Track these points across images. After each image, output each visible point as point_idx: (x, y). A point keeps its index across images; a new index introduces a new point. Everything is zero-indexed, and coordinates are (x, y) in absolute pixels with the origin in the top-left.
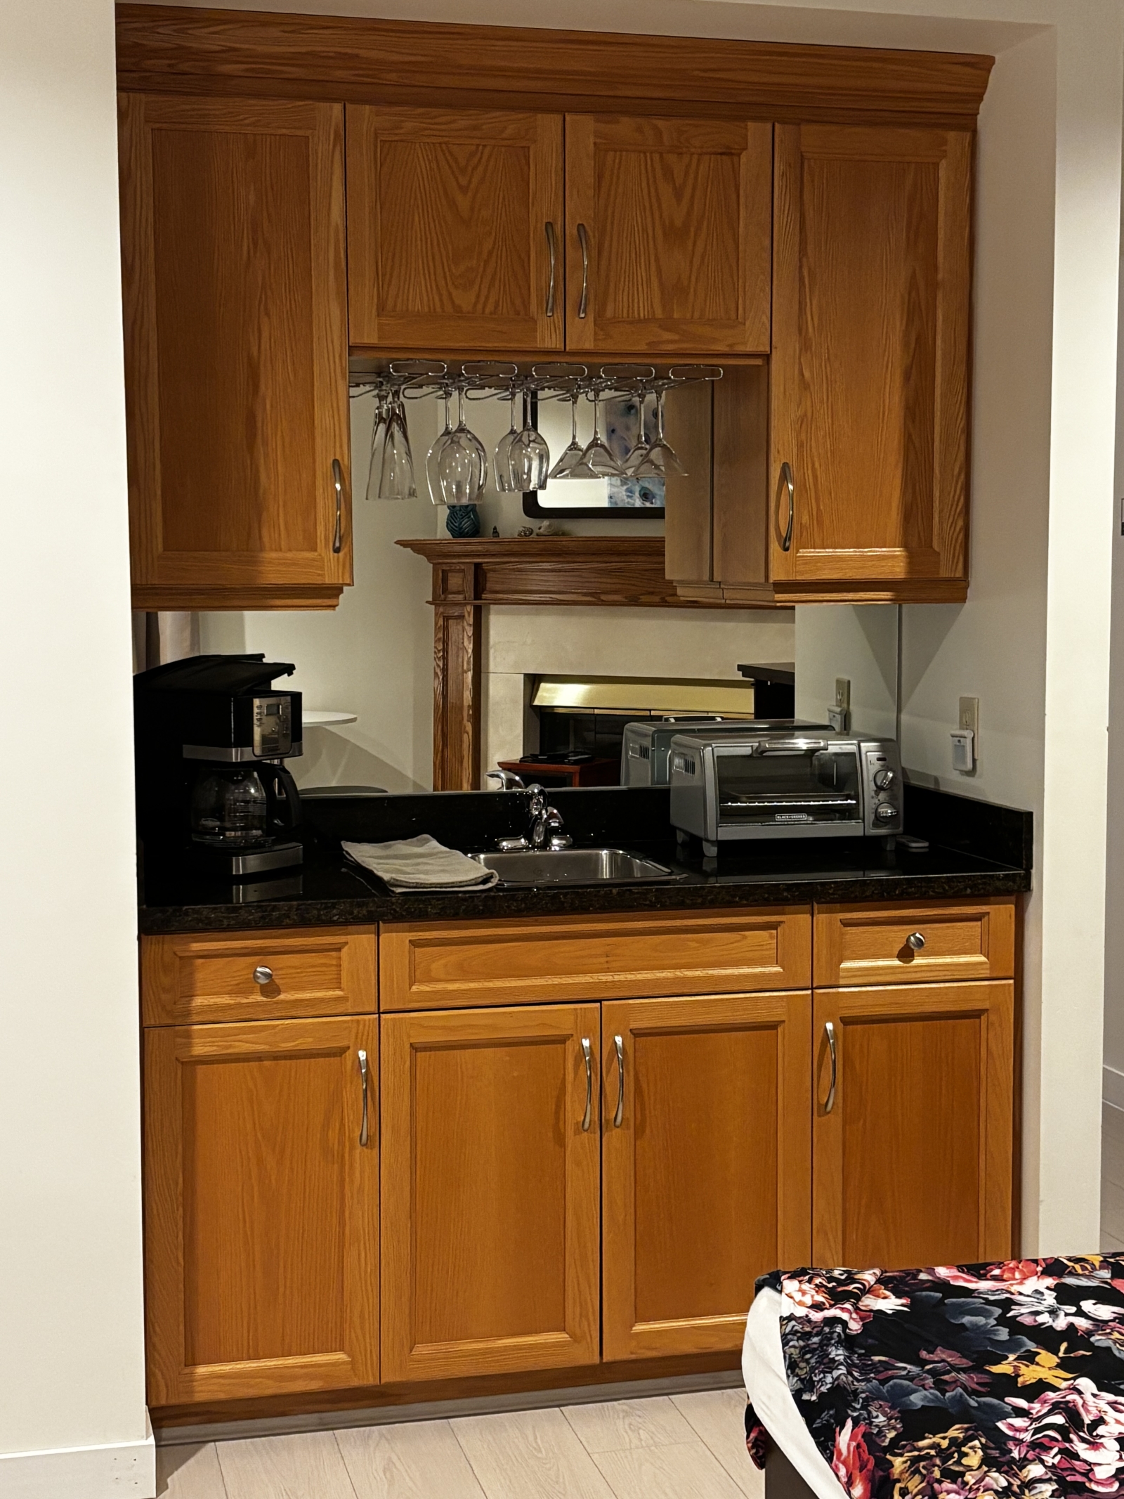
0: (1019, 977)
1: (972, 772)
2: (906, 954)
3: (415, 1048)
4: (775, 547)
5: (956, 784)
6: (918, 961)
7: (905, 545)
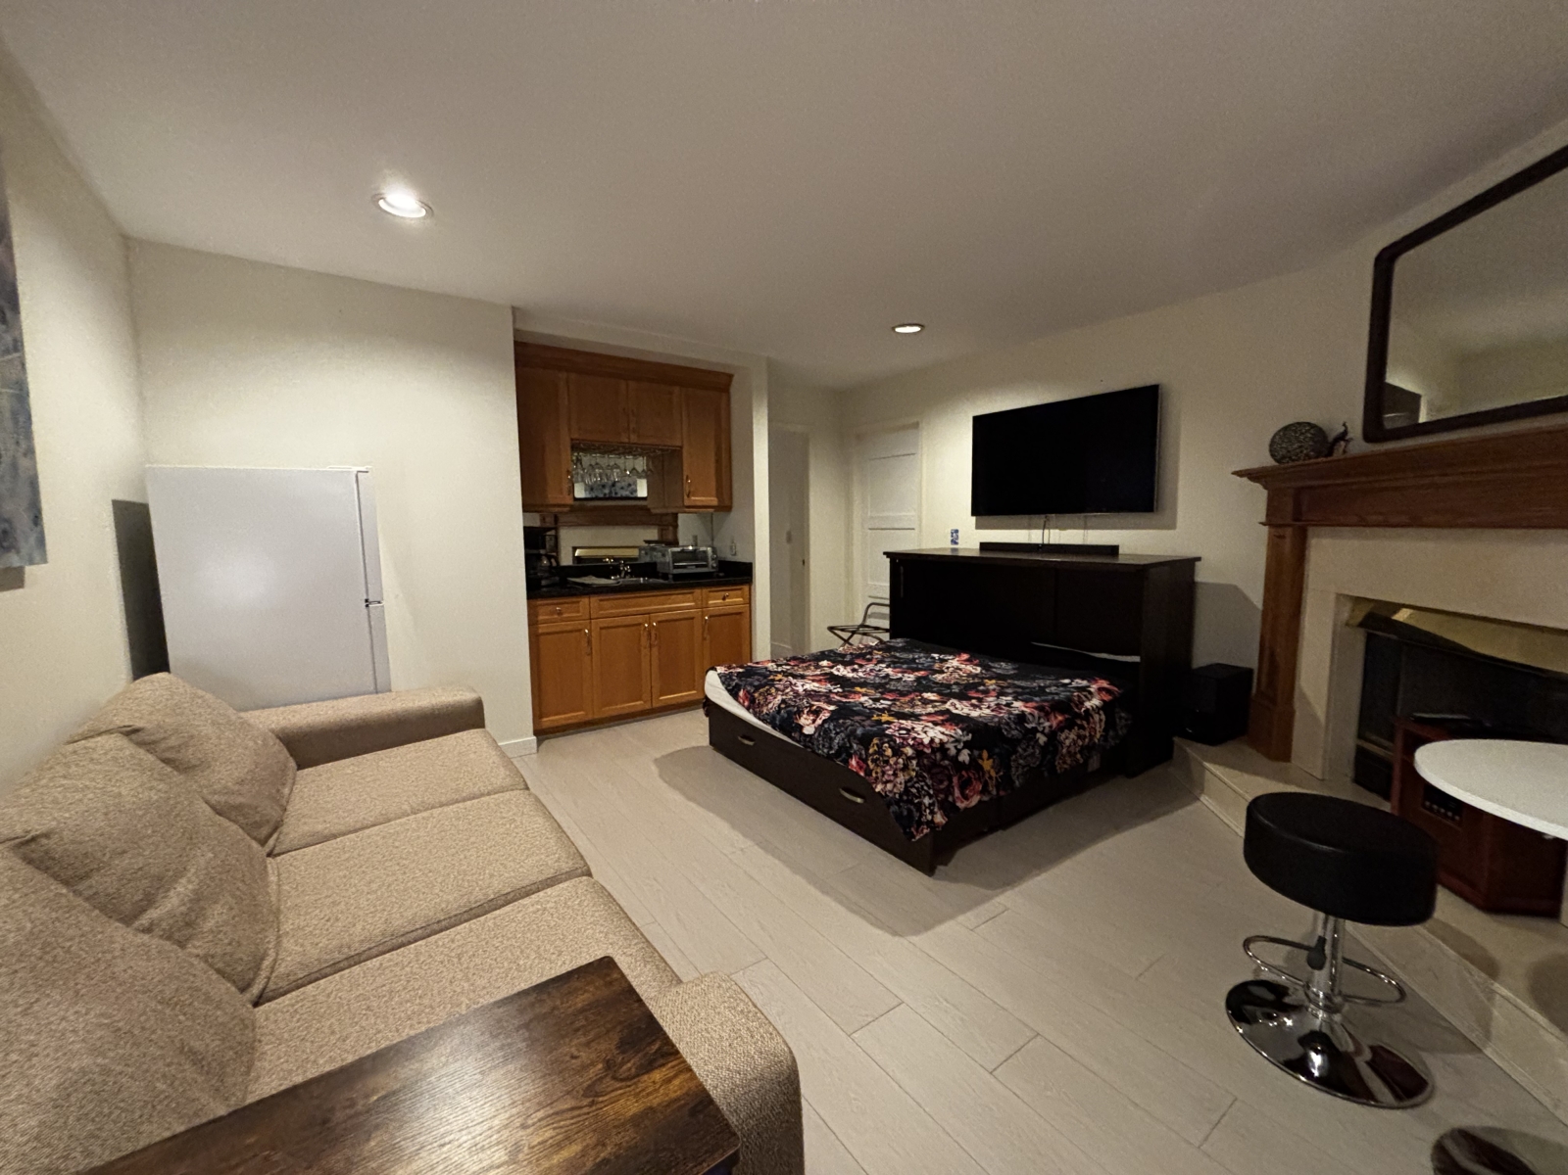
0: (750, 603)
1: (735, 554)
2: (724, 599)
3: (601, 628)
4: (686, 497)
5: (730, 558)
6: (727, 600)
7: (717, 497)
